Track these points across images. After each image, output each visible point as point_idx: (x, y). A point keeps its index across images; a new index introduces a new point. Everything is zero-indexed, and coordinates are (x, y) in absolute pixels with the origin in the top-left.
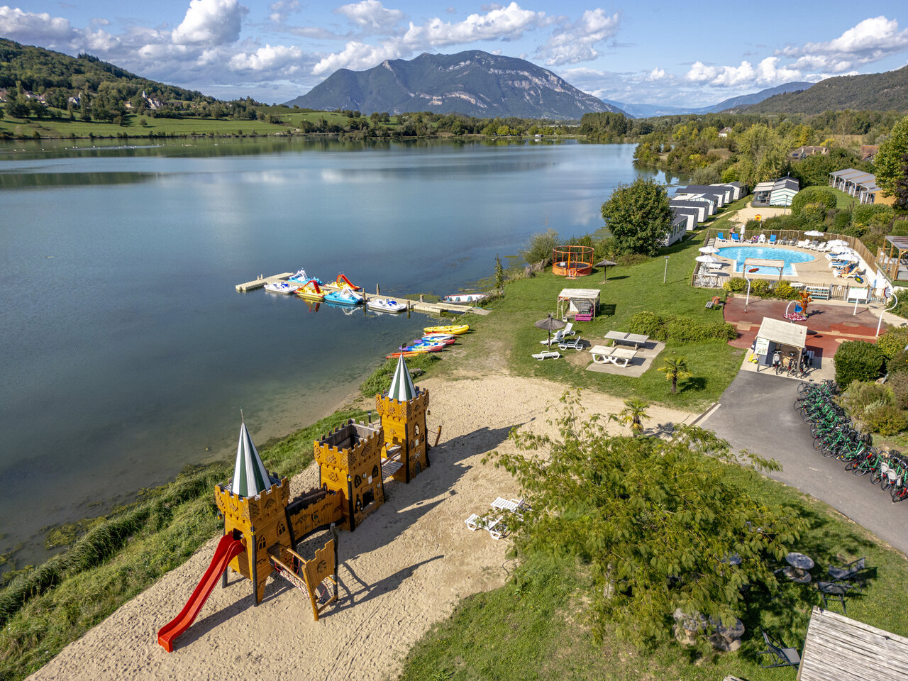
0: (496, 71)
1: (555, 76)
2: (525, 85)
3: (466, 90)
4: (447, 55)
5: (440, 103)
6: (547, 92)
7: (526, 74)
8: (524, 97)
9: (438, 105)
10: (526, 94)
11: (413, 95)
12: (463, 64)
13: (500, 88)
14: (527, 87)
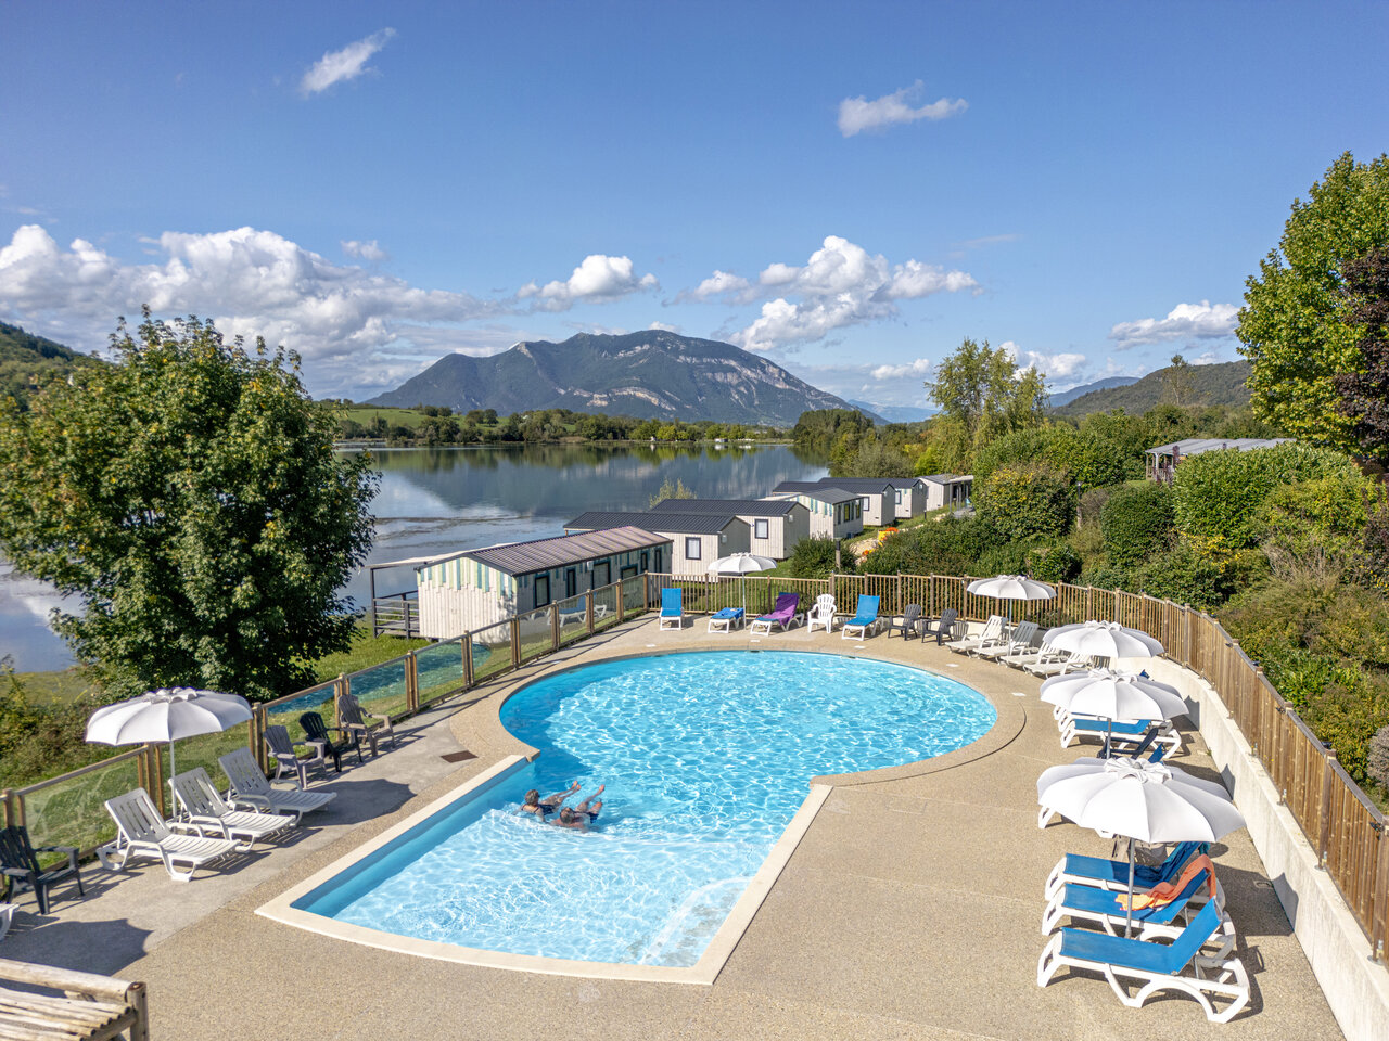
0: (688, 360)
1: (775, 366)
2: (732, 378)
3: (643, 385)
4: (615, 336)
5: (604, 403)
6: (765, 389)
7: (733, 363)
8: (730, 395)
9: (602, 407)
10: (733, 391)
11: (563, 392)
12: (638, 348)
13: (695, 382)
14: (735, 382)
